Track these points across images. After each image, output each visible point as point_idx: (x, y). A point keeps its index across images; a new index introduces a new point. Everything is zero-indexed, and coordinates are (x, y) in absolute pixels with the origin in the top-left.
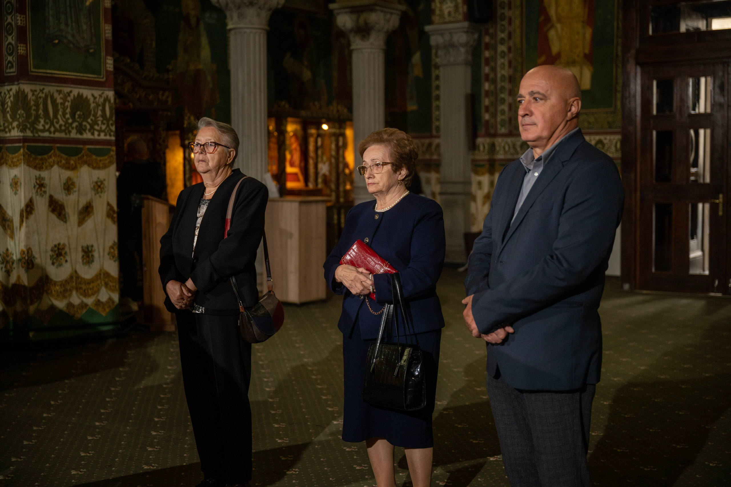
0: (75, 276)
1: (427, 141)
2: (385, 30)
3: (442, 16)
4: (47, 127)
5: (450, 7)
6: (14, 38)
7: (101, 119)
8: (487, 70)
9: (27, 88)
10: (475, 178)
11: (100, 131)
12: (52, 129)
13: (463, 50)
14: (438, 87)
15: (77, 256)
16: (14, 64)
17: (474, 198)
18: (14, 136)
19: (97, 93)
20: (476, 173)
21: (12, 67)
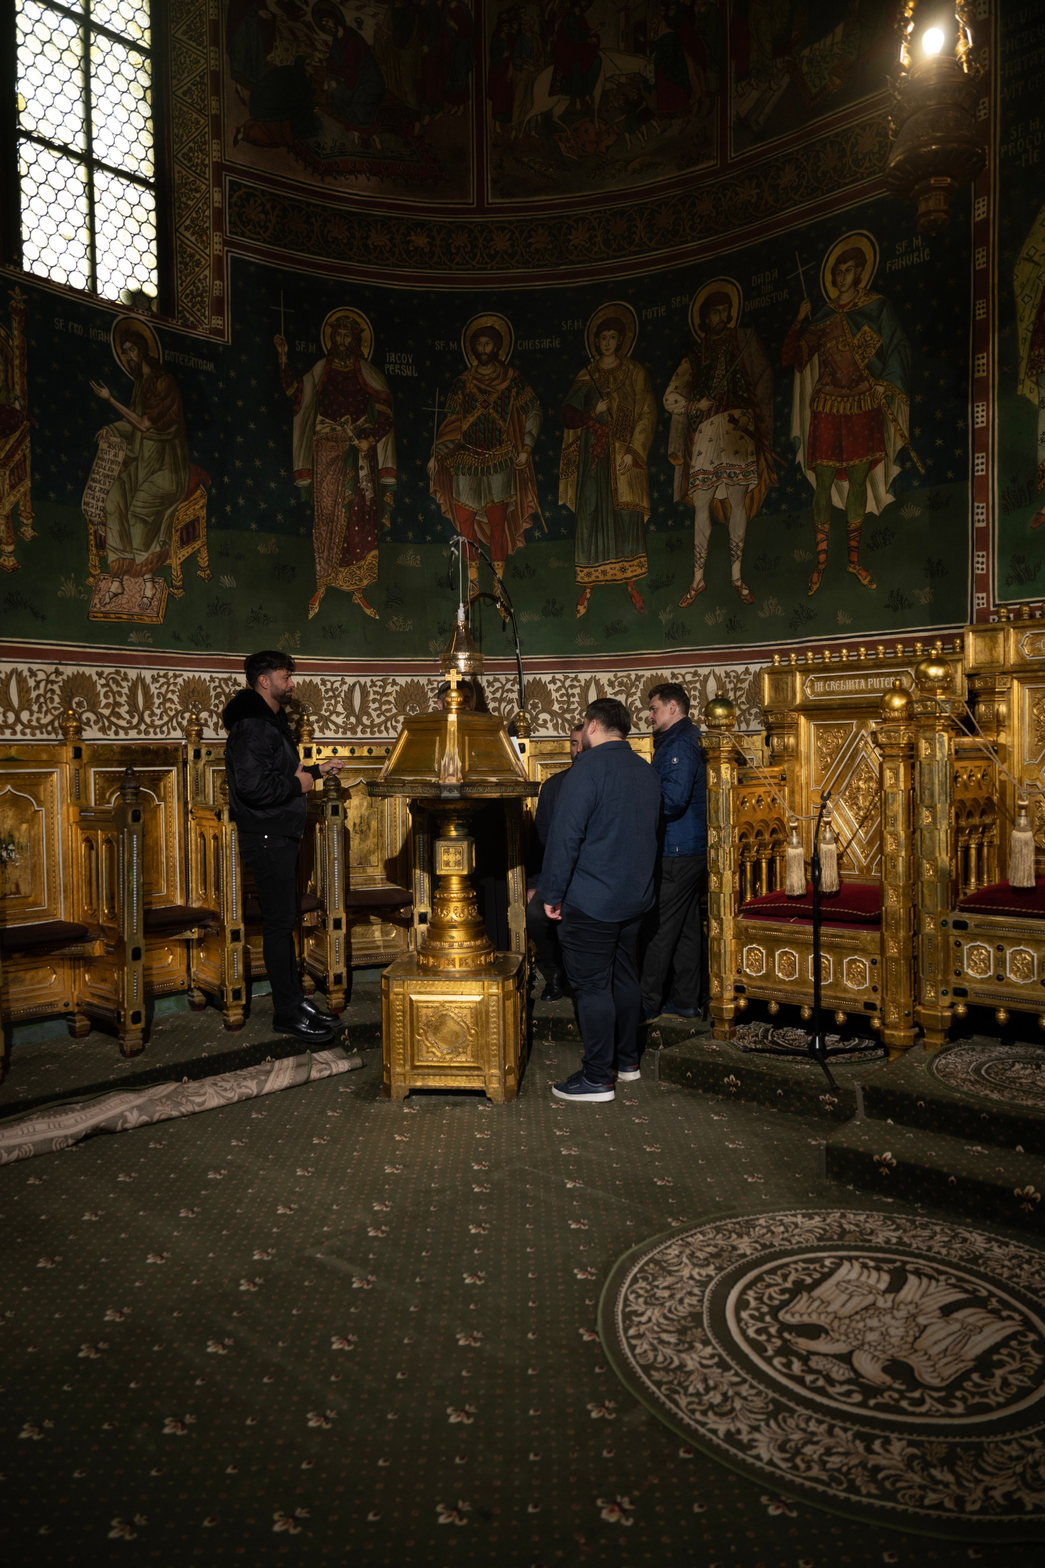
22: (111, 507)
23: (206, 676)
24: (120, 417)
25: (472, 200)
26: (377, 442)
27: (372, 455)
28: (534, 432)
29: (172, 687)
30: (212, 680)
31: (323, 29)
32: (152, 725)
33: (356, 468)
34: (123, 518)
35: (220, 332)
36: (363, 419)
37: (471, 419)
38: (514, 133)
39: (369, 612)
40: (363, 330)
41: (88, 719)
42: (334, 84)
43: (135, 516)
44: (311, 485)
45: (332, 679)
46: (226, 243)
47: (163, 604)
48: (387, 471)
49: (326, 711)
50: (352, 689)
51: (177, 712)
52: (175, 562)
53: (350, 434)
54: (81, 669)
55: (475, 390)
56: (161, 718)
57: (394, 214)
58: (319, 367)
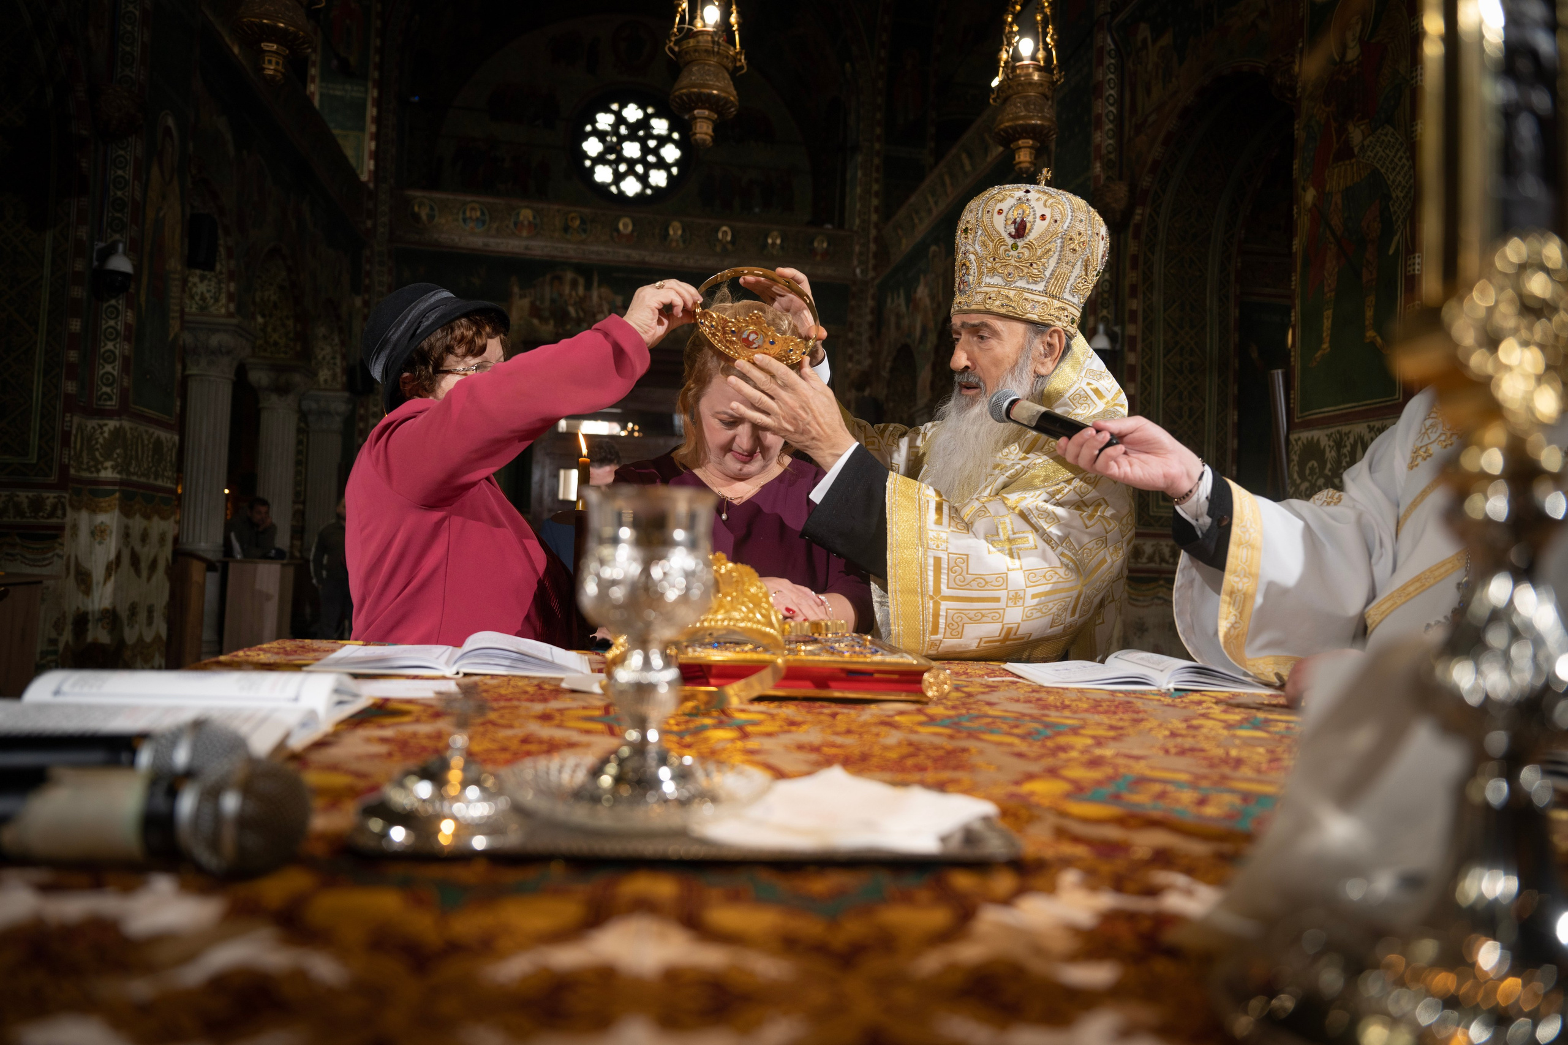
0: (140, 639)
4: (136, 469)
5: (327, 374)
6: (116, 368)
7: (169, 464)
9: (127, 424)
11: (168, 478)
12: (139, 473)
15: (142, 616)
16: (114, 397)
18: (106, 478)
19: (169, 436)
21: (111, 399)
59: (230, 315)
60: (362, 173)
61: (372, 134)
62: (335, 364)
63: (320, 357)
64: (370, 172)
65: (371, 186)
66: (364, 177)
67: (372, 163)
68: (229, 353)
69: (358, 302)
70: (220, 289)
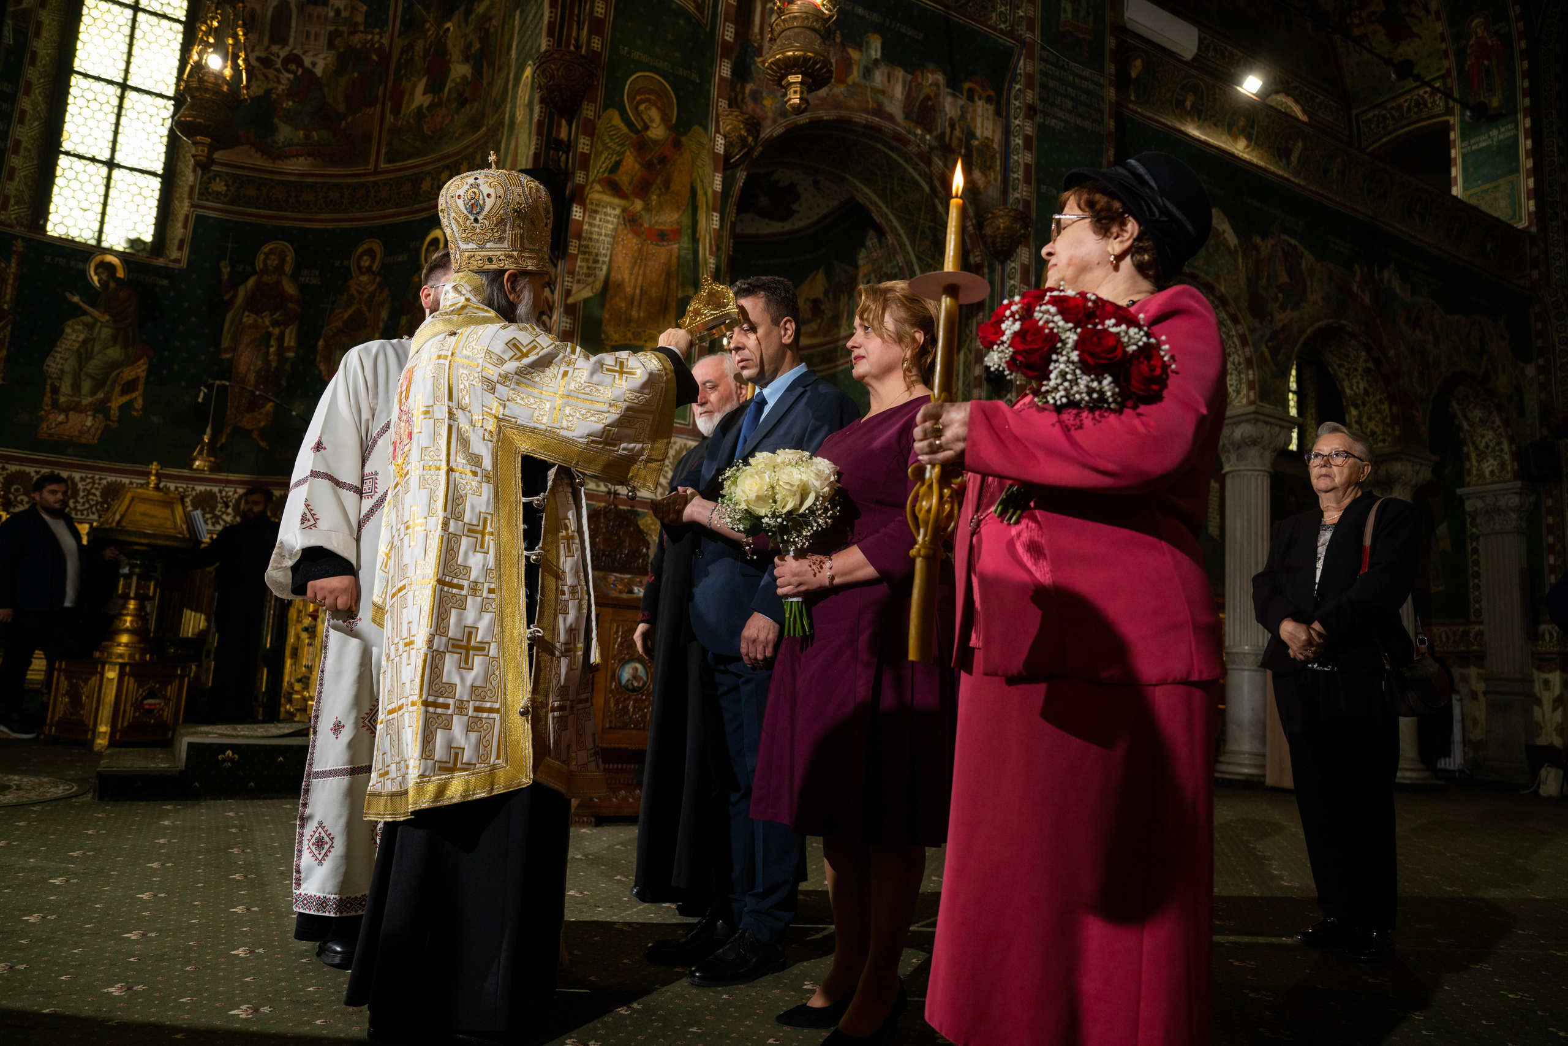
1: (1461, 629)
2: (1413, 482)
3: (1480, 476)
5: (1493, 465)
8: (1551, 539)
10: (1539, 676)
13: (1513, 515)
14: (1476, 563)
17: (1539, 702)
20: (1541, 669)
22: (67, 368)
23: (127, 481)
24: (85, 313)
25: (371, 166)
26: (286, 328)
27: (281, 338)
28: (386, 319)
29: (96, 486)
30: (131, 483)
31: (289, 71)
32: (75, 509)
33: (268, 346)
34: (77, 376)
35: (178, 261)
36: (278, 314)
37: (350, 312)
38: (400, 122)
39: (263, 444)
40: (287, 256)
41: (22, 500)
42: (290, 103)
43: (87, 374)
44: (232, 358)
45: (227, 489)
46: (193, 206)
47: (99, 431)
48: (290, 348)
49: (219, 511)
50: (240, 497)
51: (98, 502)
52: (115, 404)
53: (267, 323)
54: (23, 468)
55: (355, 292)
56: (83, 504)
57: (320, 180)
58: (251, 282)
59: (1251, 403)
60: (1520, 220)
61: (1527, 170)
62: (1502, 450)
63: (1482, 446)
64: (1529, 214)
65: (1534, 229)
66: (1523, 224)
67: (1532, 203)
68: (1254, 442)
69: (1530, 370)
70: (1241, 379)
